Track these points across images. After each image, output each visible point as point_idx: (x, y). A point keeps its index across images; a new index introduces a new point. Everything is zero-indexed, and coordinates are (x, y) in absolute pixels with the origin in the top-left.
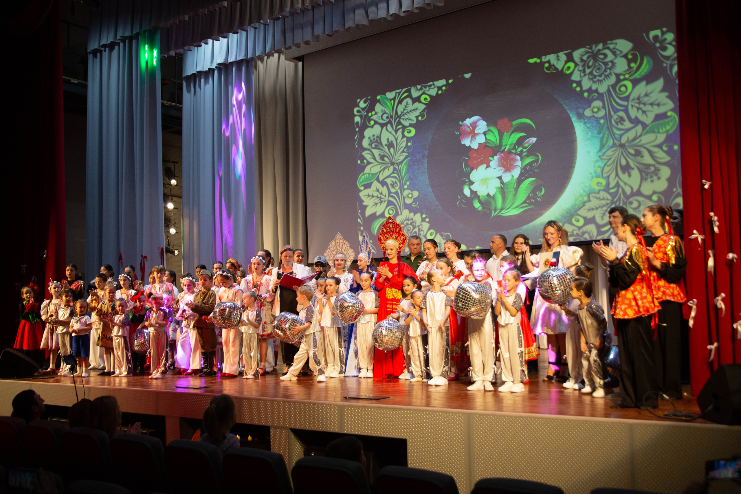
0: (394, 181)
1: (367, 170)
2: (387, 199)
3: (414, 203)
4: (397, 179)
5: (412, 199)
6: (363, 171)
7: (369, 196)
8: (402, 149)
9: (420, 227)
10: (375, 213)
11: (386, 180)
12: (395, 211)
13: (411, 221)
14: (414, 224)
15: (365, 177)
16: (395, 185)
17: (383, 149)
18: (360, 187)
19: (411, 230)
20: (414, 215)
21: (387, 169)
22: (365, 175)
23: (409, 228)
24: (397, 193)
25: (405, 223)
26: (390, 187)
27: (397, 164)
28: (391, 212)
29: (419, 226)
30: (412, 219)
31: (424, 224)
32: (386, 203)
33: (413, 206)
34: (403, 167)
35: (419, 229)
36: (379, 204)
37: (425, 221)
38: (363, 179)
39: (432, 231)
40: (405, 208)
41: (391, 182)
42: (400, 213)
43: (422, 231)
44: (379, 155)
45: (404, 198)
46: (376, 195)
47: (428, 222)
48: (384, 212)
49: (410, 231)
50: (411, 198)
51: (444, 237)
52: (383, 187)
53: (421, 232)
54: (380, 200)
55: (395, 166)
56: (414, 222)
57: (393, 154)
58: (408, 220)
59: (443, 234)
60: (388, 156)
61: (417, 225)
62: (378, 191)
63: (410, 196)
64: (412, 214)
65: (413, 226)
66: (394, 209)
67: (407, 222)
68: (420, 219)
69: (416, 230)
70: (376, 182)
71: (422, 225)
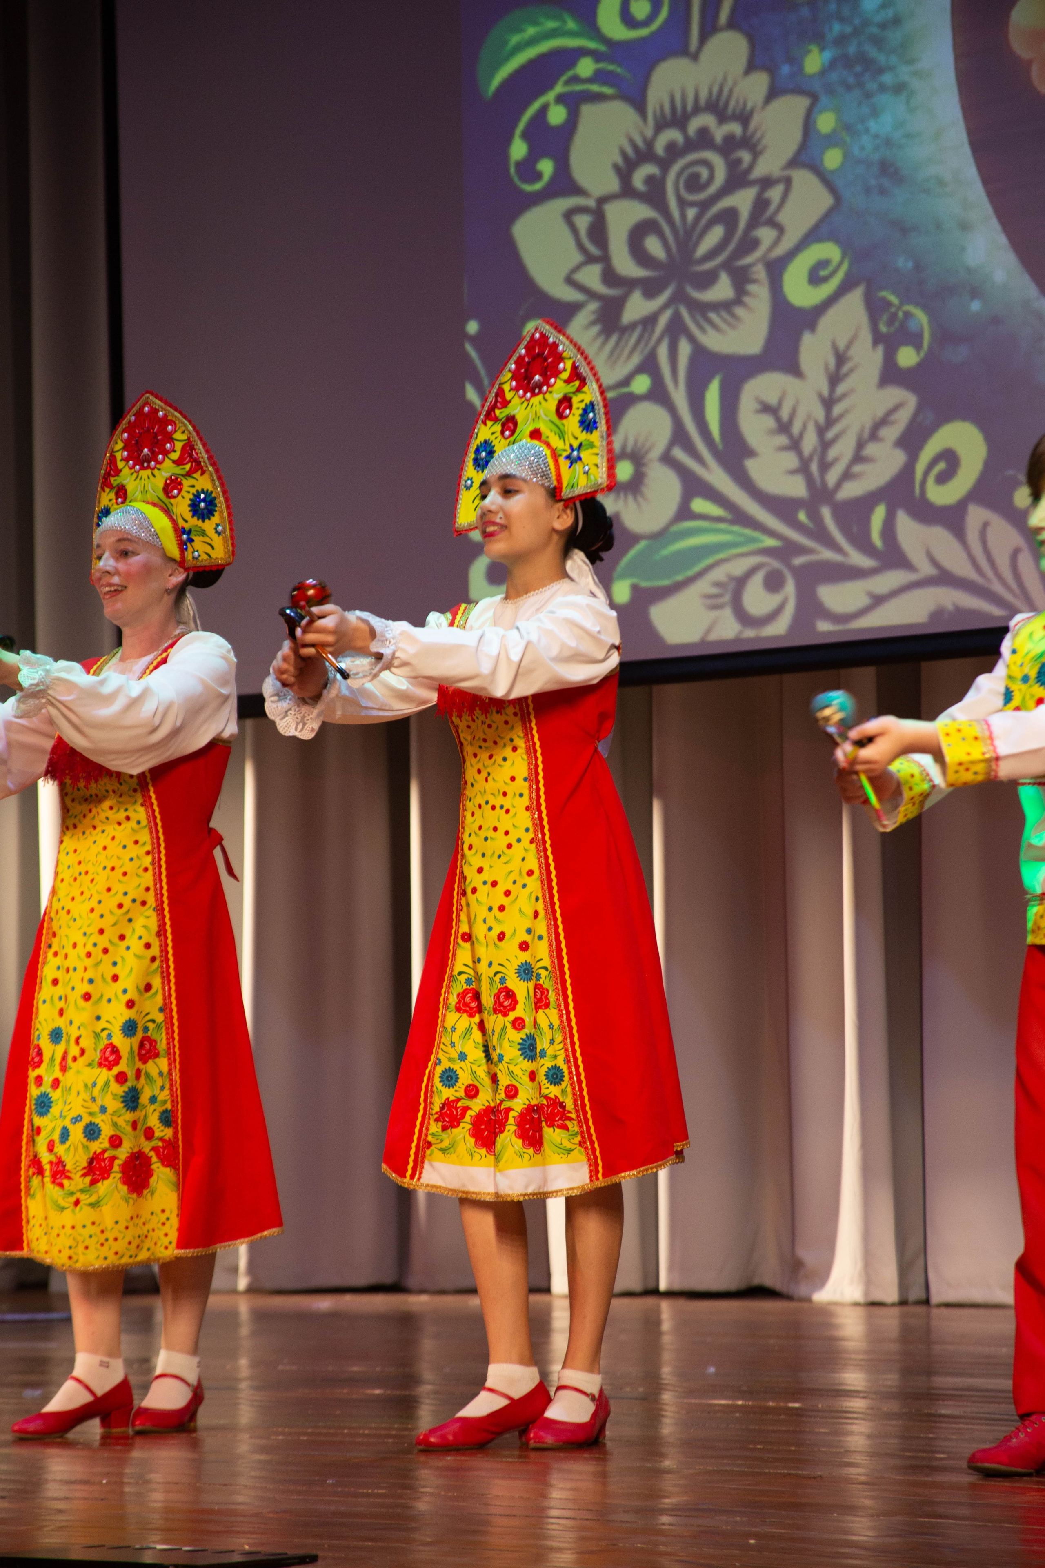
9: (775, 194)
13: (735, 128)
14: (746, 156)
19: (712, 189)
20: (773, 94)
23: (704, 173)
25: (694, 125)
29: (767, 183)
30: (744, 118)
31: (803, 179)
35: (761, 205)
39: (829, 251)
43: (773, 223)
49: (702, 196)
53: (766, 234)
56: (750, 143)
58: (722, 118)
59: (889, 304)
64: (760, 82)
65: (733, 165)
67: (707, 120)
71: (788, 182)
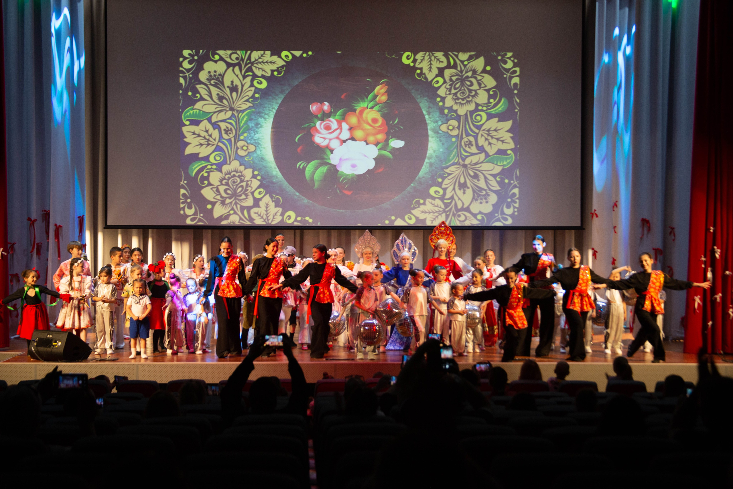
0: (229, 128)
1: (199, 105)
2: (216, 143)
3: (248, 157)
4: (234, 127)
5: (247, 153)
6: (194, 105)
7: (194, 133)
8: (247, 98)
10: (198, 154)
11: (221, 124)
12: (222, 159)
15: (193, 112)
16: (229, 132)
17: (224, 90)
18: (184, 121)
21: (224, 113)
22: (195, 111)
24: (229, 140)
26: (223, 132)
27: (237, 111)
28: (218, 158)
32: (214, 147)
33: (246, 159)
34: (244, 117)
36: (205, 146)
37: (256, 178)
38: (190, 114)
40: (235, 159)
41: (225, 128)
42: (228, 162)
44: (218, 94)
45: (238, 148)
46: (203, 136)
47: (259, 180)
48: (209, 156)
50: (246, 150)
51: (274, 200)
52: (214, 129)
54: (207, 141)
55: (234, 112)
57: (234, 98)
60: (228, 99)
61: (246, 179)
62: (207, 131)
63: (245, 148)
66: (222, 156)
68: (251, 175)
69: (244, 184)
70: (206, 121)
